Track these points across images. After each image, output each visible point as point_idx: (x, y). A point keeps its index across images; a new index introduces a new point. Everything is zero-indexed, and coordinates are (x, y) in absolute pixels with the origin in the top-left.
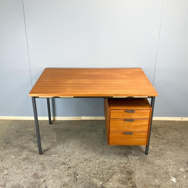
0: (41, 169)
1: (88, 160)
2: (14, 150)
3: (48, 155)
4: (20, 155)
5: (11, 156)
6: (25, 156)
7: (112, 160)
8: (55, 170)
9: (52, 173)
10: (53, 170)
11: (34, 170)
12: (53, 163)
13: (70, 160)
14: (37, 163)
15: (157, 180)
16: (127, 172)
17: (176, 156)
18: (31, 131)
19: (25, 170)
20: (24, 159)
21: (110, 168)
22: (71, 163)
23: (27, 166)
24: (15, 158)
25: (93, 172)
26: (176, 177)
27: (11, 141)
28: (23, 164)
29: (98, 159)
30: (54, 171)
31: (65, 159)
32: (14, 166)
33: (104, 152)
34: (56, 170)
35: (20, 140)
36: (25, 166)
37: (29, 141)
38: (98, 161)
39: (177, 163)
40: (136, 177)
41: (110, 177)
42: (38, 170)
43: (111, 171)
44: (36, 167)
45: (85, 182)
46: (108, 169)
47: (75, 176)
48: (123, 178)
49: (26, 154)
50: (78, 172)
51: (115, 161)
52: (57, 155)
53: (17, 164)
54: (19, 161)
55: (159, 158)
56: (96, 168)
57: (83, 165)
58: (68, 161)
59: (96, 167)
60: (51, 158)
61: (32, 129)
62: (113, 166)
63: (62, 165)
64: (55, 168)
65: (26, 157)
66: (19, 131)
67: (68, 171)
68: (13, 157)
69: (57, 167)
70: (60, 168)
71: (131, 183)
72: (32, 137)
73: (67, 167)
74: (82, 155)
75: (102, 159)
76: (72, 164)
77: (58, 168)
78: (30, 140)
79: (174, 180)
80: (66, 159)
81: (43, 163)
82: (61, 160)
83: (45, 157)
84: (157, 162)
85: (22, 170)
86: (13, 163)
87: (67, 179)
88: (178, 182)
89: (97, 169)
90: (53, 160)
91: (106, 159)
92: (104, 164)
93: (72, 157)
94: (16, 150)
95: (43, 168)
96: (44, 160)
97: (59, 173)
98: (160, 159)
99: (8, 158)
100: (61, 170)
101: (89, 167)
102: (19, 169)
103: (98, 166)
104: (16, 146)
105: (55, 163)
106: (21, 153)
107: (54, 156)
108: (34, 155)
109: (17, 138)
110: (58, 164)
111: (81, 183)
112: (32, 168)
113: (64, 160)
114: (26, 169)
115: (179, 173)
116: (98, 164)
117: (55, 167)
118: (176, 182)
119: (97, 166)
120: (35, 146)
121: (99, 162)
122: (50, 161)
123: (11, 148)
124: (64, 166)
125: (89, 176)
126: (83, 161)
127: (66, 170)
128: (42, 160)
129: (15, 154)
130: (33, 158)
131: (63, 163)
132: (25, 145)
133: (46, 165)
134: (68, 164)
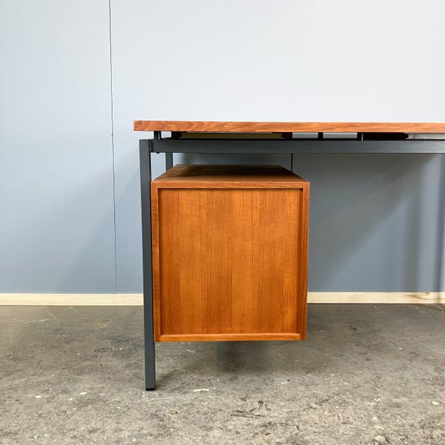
1: (330, 401)
2: (43, 379)
3: (173, 391)
4: (65, 391)
5: (30, 396)
6: (84, 393)
7: (422, 401)
8: (210, 433)
10: (202, 433)
11: (125, 434)
12: (198, 412)
13: (261, 402)
14: (135, 413)
18: (104, 330)
19: (87, 436)
20: (82, 404)
21: (429, 423)
22: (269, 410)
23: (93, 424)
24: (48, 399)
25: (367, 438)
27: (31, 355)
28: (78, 418)
30: (207, 435)
31: (244, 399)
32: (42, 425)
33: (378, 377)
34: (216, 433)
35: (65, 352)
36: (87, 423)
37: (100, 354)
38: (373, 404)
42: (140, 436)
43: (437, 432)
44: (135, 426)
46: (422, 427)
49: (90, 389)
50: (308, 438)
51: (434, 403)
52: (206, 390)
53: (55, 418)
54: (64, 408)
56: (375, 423)
57: (321, 417)
58: (257, 405)
59: (372, 423)
60: (187, 398)
61: (105, 326)
62: (439, 418)
63: (235, 418)
64: (211, 429)
65: (90, 397)
66: (61, 330)
67: (266, 438)
68: (38, 397)
69: (219, 425)
70: (230, 427)
72: (107, 343)
73: (258, 422)
74: (302, 388)
75: (383, 398)
76: (276, 415)
77: (224, 428)
78: (104, 350)
80: (248, 401)
81: (161, 414)
82: (228, 401)
83: (165, 395)
85: (75, 437)
86: (40, 416)
89: (377, 427)
90: (196, 403)
91: (397, 397)
92: (396, 410)
93: (266, 394)
94: (52, 376)
95: (163, 427)
96: (160, 402)
99: (16, 401)
100: (237, 433)
101: (344, 423)
102: (64, 434)
103: (379, 417)
104: (50, 368)
105: (205, 414)
106: (68, 387)
107: (196, 390)
108: (119, 390)
109: (53, 347)
110: (219, 415)
112: (118, 430)
113: (240, 403)
114: (90, 432)
116: (376, 412)
117: (211, 424)
119: (375, 418)
120: (120, 366)
121: (376, 407)
122: (186, 405)
123: (33, 373)
124: (244, 419)
126: (314, 406)
127: (257, 434)
128: (153, 405)
129: (46, 388)
130: (118, 399)
131: (237, 413)
132: (85, 363)
133: (173, 417)
134: (258, 414)
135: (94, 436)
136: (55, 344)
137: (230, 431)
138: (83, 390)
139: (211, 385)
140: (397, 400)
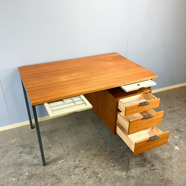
0: (57, 182)
1: (97, 155)
2: (10, 171)
3: (53, 164)
4: (21, 175)
5: (11, 180)
6: (27, 174)
7: (118, 148)
9: (71, 182)
10: (69, 178)
12: (64, 170)
13: (79, 161)
14: (47, 177)
15: (166, 153)
17: (165, 127)
18: (15, 143)
20: (29, 178)
21: (122, 156)
22: (83, 163)
24: (17, 179)
25: (110, 166)
26: (177, 145)
28: (32, 184)
29: (106, 151)
30: (71, 178)
31: (75, 161)
33: (106, 142)
34: (73, 176)
35: (9, 157)
36: (36, 184)
37: (21, 155)
38: (108, 153)
40: (149, 156)
41: (128, 165)
42: (53, 184)
43: (125, 158)
44: (50, 181)
45: (109, 178)
46: (121, 158)
47: (96, 176)
48: (139, 162)
49: (28, 171)
50: (96, 170)
51: (122, 148)
52: (63, 161)
54: (25, 181)
56: (110, 160)
57: (97, 162)
58: (79, 162)
60: (59, 166)
61: (15, 140)
62: (124, 153)
63: (75, 169)
64: (71, 175)
65: (30, 174)
67: (86, 174)
68: (14, 180)
69: (72, 173)
70: (76, 173)
71: (149, 163)
72: (21, 149)
73: (82, 169)
74: (88, 152)
75: (109, 150)
76: (85, 164)
77: (74, 174)
78: (21, 153)
79: (177, 148)
81: (54, 174)
82: (71, 163)
83: (52, 166)
87: (91, 182)
88: (180, 148)
90: (62, 167)
92: (114, 153)
93: (80, 157)
94: (12, 169)
95: (58, 179)
96: (52, 170)
97: (78, 178)
99: (8, 183)
100: (78, 174)
101: (103, 162)
103: (111, 157)
104: (9, 166)
105: (67, 170)
106: (21, 172)
107: (60, 162)
108: (37, 169)
109: (3, 156)
110: (71, 170)
111: (106, 181)
113: (74, 163)
115: (177, 141)
116: (109, 156)
117: (70, 174)
118: (179, 149)
119: (109, 158)
120: (31, 158)
122: (60, 169)
123: (4, 170)
124: (78, 169)
126: (94, 158)
127: (83, 173)
128: (51, 172)
129: (14, 175)
131: (75, 167)
132: (19, 160)
133: (59, 174)
134: (80, 166)
136: (3, 155)
137: (76, 174)
138: (26, 173)
139: (63, 158)
140: (113, 149)
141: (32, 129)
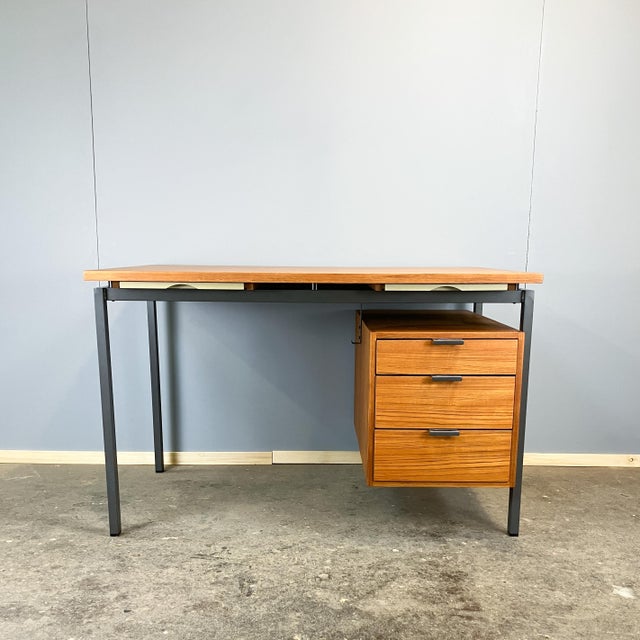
0: (114, 569)
1: (293, 548)
2: (16, 527)
4: (35, 537)
6: (54, 539)
7: (384, 548)
8: (166, 571)
9: (153, 578)
10: (158, 570)
11: (85, 570)
12: (160, 555)
13: (224, 548)
14: (99, 555)
16: (443, 575)
17: (622, 540)
18: (87, 487)
19: (49, 571)
20: (50, 547)
21: (378, 565)
22: (230, 554)
23: (57, 563)
24: (18, 543)
25: (311, 575)
26: (630, 587)
27: (7, 508)
28: (44, 558)
29: (332, 546)
30: (161, 572)
31: (208, 546)
32: (9, 562)
33: (353, 530)
34: (171, 570)
35: (43, 505)
36: (52, 561)
37: (78, 507)
38: (333, 550)
39: (631, 554)
40: (479, 586)
41: (380, 587)
42: (99, 571)
43: (381, 572)
44: (95, 565)
45: (280, 597)
46: (369, 568)
47: (242, 585)
48: (427, 589)
49: (62, 536)
50: (254, 574)
51: (395, 550)
52: (176, 538)
53: (22, 557)
54: (32, 550)
55: (559, 543)
57: (277, 559)
58: (220, 550)
59: (323, 564)
60: (153, 544)
61: (90, 483)
62: (390, 562)
63: (194, 559)
64: (167, 567)
65: (58, 542)
66: (42, 486)
67: (217, 574)
68: (9, 541)
69: (176, 565)
70: (186, 566)
71: (462, 600)
72: (88, 499)
73: (214, 563)
74: (271, 537)
75: (347, 546)
76: (234, 557)
77: (179, 567)
78: (81, 504)
79: (624, 593)
80: (213, 547)
81: (123, 556)
82: (193, 547)
83: (132, 540)
84: (557, 552)
85: (38, 571)
86: (8, 556)
87: (212, 592)
89: (326, 567)
90: (161, 548)
91: (362, 545)
92: (354, 555)
93: (233, 542)
94: (25, 526)
95: (122, 565)
97: (181, 577)
98: (564, 546)
100: (191, 570)
101: (296, 564)
102: (28, 569)
104: (25, 519)
105: (167, 556)
106: (40, 534)
107: (165, 538)
108: (90, 537)
109: (32, 501)
110: (180, 557)
111: (264, 601)
112: (79, 567)
113: (205, 548)
114: (53, 568)
116: (332, 556)
117: (168, 564)
118: (632, 597)
119: (328, 561)
120: (96, 519)
121: (336, 552)
122: (150, 550)
123: (7, 522)
124: (200, 561)
125: (296, 585)
126: (275, 551)
127: (209, 571)
129: (17, 535)
130: (86, 544)
131: (197, 556)
132: (60, 515)
133: (134, 559)
134: (217, 557)
135: (56, 572)
136: (34, 499)
137: (185, 569)
138: (54, 537)
139: (182, 534)
140: (360, 548)
141: (157, 472)
